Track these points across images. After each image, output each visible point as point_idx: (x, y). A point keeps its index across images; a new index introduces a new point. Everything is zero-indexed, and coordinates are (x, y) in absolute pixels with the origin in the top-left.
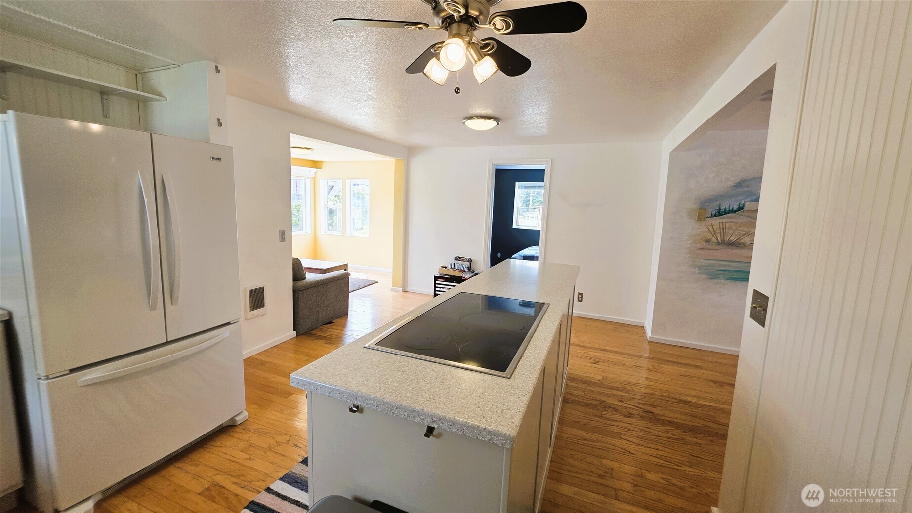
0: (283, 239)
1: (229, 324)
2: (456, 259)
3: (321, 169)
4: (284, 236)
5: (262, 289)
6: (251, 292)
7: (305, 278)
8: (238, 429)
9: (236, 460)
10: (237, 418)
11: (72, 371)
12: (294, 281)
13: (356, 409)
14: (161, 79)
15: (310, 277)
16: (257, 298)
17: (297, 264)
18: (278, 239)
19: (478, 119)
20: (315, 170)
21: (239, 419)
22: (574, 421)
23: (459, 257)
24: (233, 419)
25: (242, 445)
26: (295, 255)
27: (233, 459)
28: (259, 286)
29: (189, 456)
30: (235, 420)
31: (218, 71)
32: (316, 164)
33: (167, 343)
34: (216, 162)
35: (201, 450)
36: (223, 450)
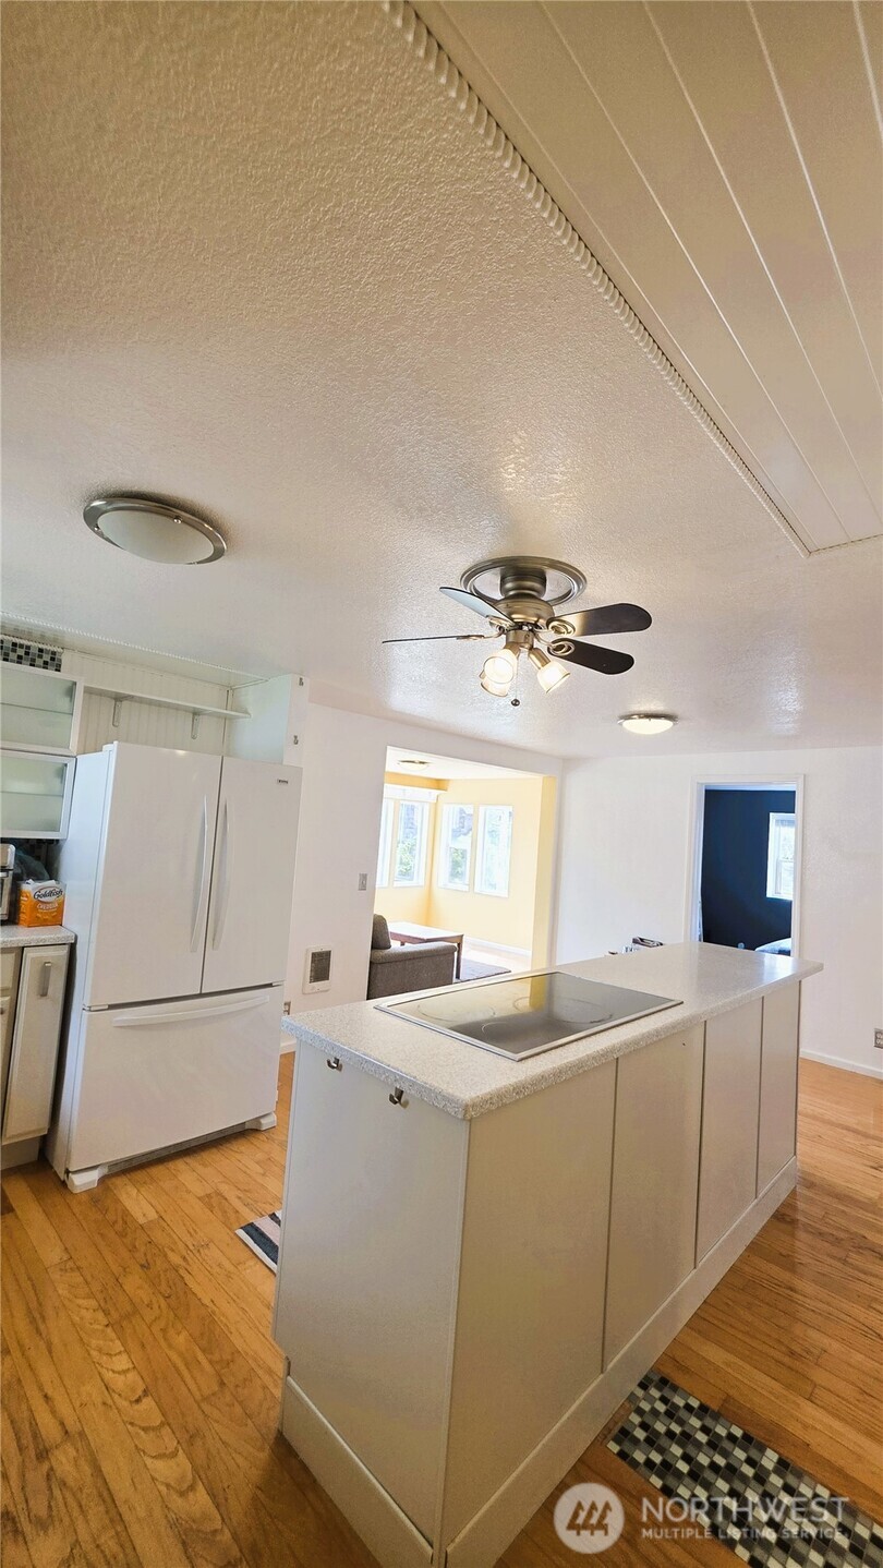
0: (363, 887)
1: (270, 985)
2: (635, 941)
3: (446, 790)
4: (365, 883)
5: (328, 954)
6: (313, 954)
7: (390, 947)
8: (262, 1137)
9: (248, 1172)
10: (263, 1121)
11: (112, 1007)
12: (372, 948)
13: (336, 1065)
14: (249, 697)
15: (395, 946)
16: (321, 966)
17: (379, 926)
18: (357, 887)
19: (640, 718)
20: (436, 792)
21: (266, 1123)
22: (781, 1254)
23: (642, 940)
24: (257, 1120)
25: (259, 1156)
26: (378, 911)
27: (244, 1169)
28: (328, 949)
29: (202, 1154)
30: (260, 1123)
31: (301, 683)
32: (439, 784)
33: (201, 995)
34: (283, 786)
35: (214, 1150)
36: (238, 1156)
